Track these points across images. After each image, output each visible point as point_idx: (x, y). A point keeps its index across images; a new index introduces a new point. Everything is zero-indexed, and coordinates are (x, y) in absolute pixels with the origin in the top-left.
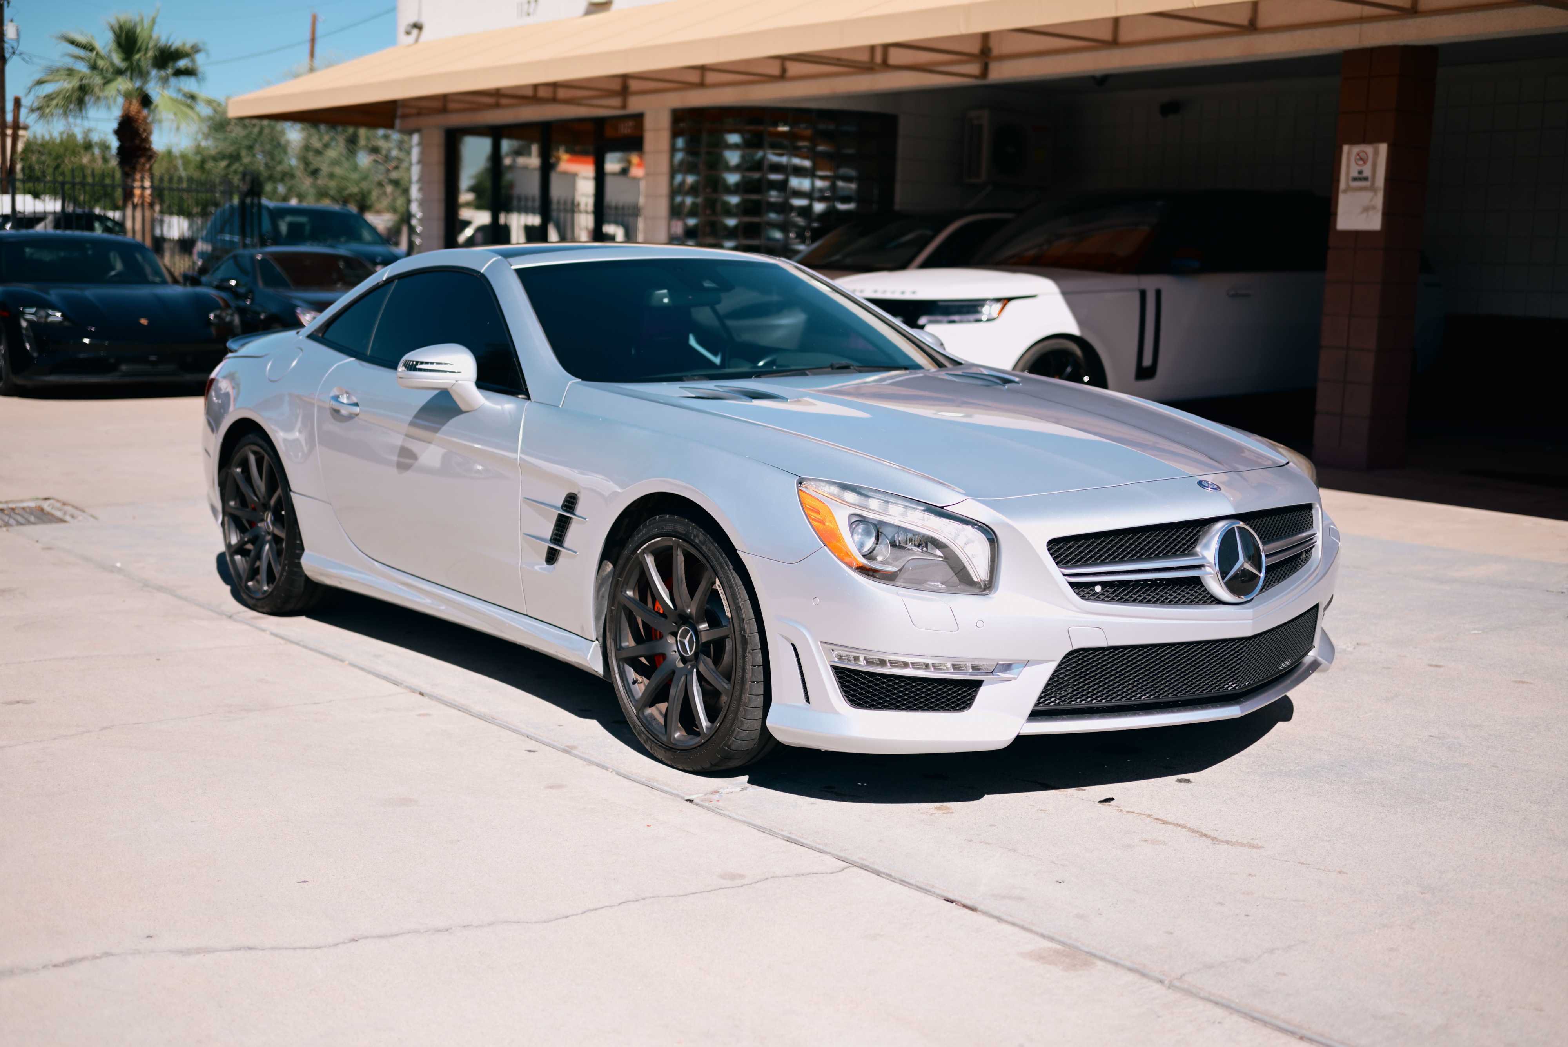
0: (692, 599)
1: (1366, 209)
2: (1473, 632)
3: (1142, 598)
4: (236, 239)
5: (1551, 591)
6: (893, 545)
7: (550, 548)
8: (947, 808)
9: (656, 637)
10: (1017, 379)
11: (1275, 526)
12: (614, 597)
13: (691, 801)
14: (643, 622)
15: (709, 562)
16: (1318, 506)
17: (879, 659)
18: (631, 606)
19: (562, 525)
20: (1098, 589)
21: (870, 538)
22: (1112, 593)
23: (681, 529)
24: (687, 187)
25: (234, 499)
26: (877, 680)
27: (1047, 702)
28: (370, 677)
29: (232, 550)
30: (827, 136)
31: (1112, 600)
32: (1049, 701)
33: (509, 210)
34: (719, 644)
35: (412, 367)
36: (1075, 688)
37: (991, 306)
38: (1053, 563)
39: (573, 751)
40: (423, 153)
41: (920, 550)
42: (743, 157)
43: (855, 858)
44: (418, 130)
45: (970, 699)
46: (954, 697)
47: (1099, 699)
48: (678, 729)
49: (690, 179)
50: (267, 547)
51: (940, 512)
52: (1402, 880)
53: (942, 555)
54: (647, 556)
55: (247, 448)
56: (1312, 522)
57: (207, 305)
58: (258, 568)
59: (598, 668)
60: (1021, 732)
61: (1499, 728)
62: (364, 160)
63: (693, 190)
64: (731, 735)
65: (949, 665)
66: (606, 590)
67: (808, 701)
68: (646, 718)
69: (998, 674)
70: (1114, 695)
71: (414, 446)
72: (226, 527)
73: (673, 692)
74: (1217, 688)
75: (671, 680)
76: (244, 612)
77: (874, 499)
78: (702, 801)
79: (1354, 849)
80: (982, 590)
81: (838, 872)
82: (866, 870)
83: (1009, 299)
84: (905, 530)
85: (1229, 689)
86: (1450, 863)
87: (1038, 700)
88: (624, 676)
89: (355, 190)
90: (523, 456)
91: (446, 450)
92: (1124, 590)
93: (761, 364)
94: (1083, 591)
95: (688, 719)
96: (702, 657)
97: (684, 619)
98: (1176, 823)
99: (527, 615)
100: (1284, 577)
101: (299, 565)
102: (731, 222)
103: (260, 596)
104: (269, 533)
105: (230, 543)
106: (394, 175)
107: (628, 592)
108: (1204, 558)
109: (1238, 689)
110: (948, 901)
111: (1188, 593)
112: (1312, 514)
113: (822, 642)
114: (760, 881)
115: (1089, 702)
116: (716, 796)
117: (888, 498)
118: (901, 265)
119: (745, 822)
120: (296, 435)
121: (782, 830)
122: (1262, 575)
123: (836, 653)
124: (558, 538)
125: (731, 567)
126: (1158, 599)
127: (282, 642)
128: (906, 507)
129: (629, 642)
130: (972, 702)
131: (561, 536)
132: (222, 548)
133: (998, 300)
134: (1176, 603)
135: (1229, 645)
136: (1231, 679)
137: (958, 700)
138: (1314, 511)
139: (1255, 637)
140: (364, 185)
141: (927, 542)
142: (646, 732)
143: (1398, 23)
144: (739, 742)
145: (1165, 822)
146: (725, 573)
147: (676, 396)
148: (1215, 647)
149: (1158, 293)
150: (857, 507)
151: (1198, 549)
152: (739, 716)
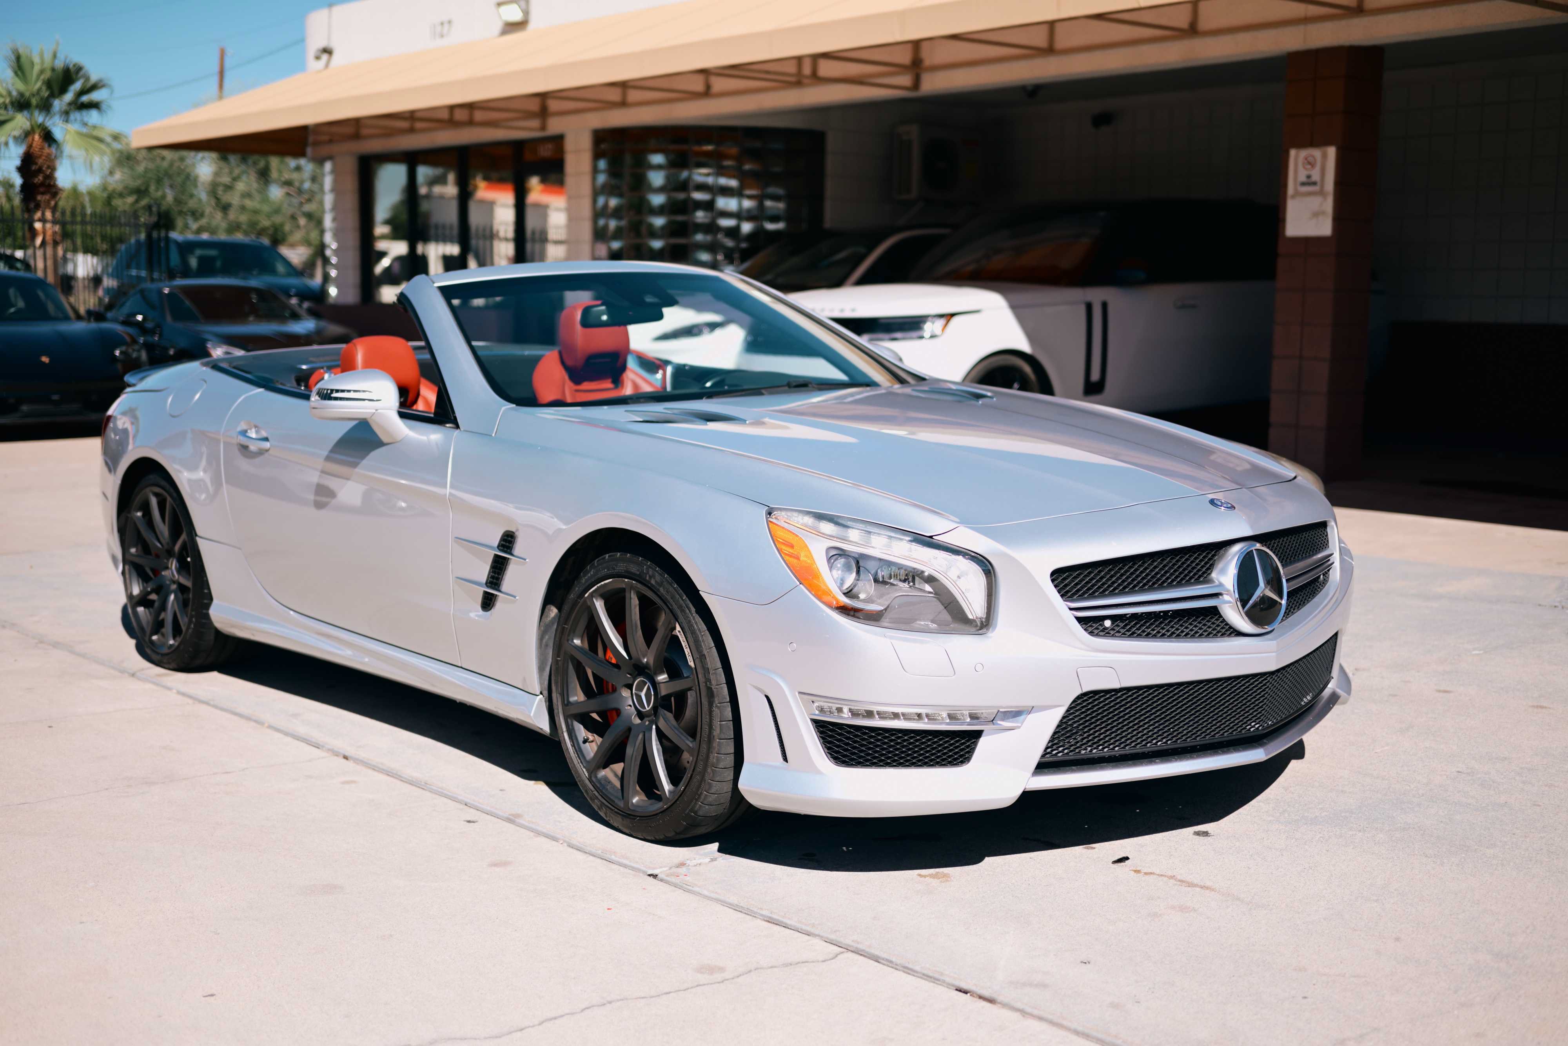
0: (649, 648)
1: (1316, 214)
2: (1474, 652)
3: (1155, 632)
4: (143, 273)
5: (1543, 606)
6: (876, 581)
7: (486, 593)
8: (945, 875)
9: (608, 691)
10: (989, 394)
11: (1292, 547)
12: (560, 646)
13: (655, 876)
14: (594, 674)
15: (668, 606)
16: (1333, 523)
17: (865, 710)
18: (579, 657)
19: (499, 567)
20: (1108, 623)
21: (852, 574)
22: (1123, 628)
23: (634, 569)
24: (610, 211)
25: (135, 546)
26: (865, 734)
27: (1054, 752)
28: (289, 739)
29: (134, 601)
30: (754, 154)
31: (1123, 636)
32: (1056, 751)
33: (426, 239)
34: (681, 697)
35: (326, 396)
36: (1085, 735)
37: (933, 323)
38: (1058, 596)
39: (517, 820)
40: (335, 182)
41: (906, 585)
42: (668, 178)
43: (848, 941)
44: (330, 158)
45: (968, 752)
46: (951, 751)
47: (1111, 747)
48: (636, 793)
49: (613, 202)
50: (172, 597)
51: (928, 542)
52: (1469, 946)
53: (932, 591)
54: (597, 600)
55: (148, 490)
56: (1328, 541)
57: (113, 340)
58: (163, 620)
59: (543, 724)
60: (1027, 787)
61: (1529, 760)
62: (276, 192)
63: (617, 213)
64: (697, 800)
65: (945, 715)
66: (550, 638)
67: (785, 759)
68: (599, 781)
69: (999, 722)
70: (1128, 742)
71: (332, 483)
72: (127, 576)
73: (629, 750)
74: (1239, 729)
75: (627, 738)
76: (148, 668)
77: (854, 530)
78: (667, 876)
79: (1407, 910)
80: (978, 628)
81: (830, 959)
82: (861, 955)
83: (952, 315)
84: (889, 564)
85: (1252, 729)
86: (1517, 923)
87: (1045, 750)
88: (573, 735)
89: (265, 223)
90: (454, 492)
91: (366, 487)
92: (1136, 624)
93: (708, 384)
94: (1091, 626)
95: (648, 781)
96: (662, 711)
97: (640, 670)
98: (1202, 884)
99: (462, 668)
100: (1304, 603)
101: (207, 617)
102: (657, 244)
103: (165, 650)
104: (174, 582)
105: (131, 593)
106: (307, 208)
107: (575, 641)
108: (1221, 585)
109: (1262, 730)
110: (960, 991)
111: (1204, 625)
112: (1327, 532)
113: (800, 693)
114: (743, 975)
115: (1100, 750)
116: (683, 870)
117: (870, 529)
118: (836, 283)
119: (718, 901)
120: (201, 474)
121: (761, 909)
122: (1284, 602)
123: (816, 704)
124: (495, 581)
125: (693, 610)
126: (1173, 633)
127: (190, 701)
128: (890, 537)
129: (578, 696)
130: (971, 756)
131: (498, 579)
132: (123, 600)
133: (941, 316)
134: (1193, 636)
135: (1252, 681)
136: (1254, 719)
137: (956, 753)
138: (1329, 530)
139: (1278, 671)
140: (278, 219)
141: (912, 576)
142: (600, 797)
143: (1343, 23)
144: (707, 807)
145: (1191, 885)
146: (686, 618)
147: (622, 420)
148: (1237, 684)
149: (1105, 306)
150: (835, 539)
151: (1214, 575)
152: (707, 777)
